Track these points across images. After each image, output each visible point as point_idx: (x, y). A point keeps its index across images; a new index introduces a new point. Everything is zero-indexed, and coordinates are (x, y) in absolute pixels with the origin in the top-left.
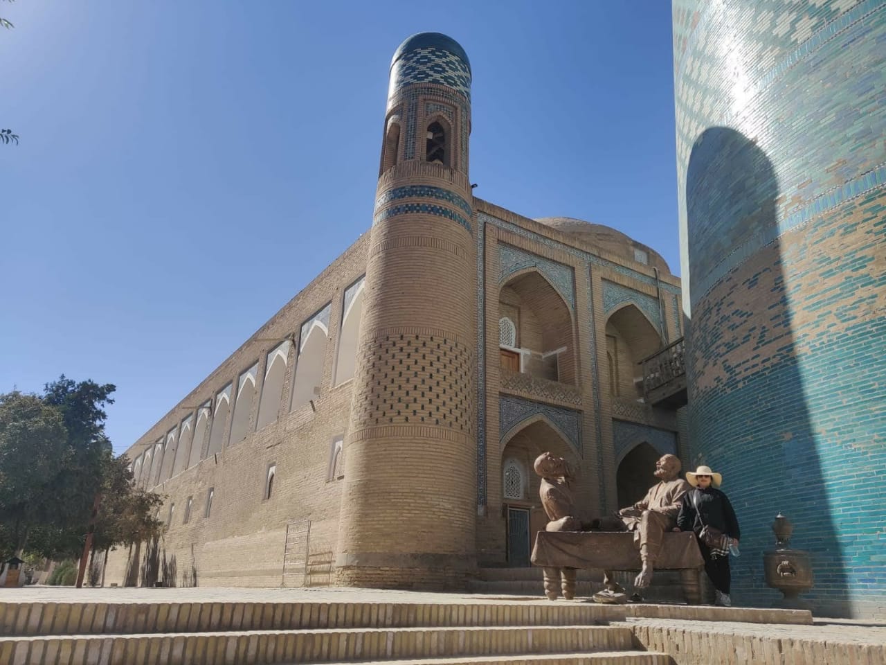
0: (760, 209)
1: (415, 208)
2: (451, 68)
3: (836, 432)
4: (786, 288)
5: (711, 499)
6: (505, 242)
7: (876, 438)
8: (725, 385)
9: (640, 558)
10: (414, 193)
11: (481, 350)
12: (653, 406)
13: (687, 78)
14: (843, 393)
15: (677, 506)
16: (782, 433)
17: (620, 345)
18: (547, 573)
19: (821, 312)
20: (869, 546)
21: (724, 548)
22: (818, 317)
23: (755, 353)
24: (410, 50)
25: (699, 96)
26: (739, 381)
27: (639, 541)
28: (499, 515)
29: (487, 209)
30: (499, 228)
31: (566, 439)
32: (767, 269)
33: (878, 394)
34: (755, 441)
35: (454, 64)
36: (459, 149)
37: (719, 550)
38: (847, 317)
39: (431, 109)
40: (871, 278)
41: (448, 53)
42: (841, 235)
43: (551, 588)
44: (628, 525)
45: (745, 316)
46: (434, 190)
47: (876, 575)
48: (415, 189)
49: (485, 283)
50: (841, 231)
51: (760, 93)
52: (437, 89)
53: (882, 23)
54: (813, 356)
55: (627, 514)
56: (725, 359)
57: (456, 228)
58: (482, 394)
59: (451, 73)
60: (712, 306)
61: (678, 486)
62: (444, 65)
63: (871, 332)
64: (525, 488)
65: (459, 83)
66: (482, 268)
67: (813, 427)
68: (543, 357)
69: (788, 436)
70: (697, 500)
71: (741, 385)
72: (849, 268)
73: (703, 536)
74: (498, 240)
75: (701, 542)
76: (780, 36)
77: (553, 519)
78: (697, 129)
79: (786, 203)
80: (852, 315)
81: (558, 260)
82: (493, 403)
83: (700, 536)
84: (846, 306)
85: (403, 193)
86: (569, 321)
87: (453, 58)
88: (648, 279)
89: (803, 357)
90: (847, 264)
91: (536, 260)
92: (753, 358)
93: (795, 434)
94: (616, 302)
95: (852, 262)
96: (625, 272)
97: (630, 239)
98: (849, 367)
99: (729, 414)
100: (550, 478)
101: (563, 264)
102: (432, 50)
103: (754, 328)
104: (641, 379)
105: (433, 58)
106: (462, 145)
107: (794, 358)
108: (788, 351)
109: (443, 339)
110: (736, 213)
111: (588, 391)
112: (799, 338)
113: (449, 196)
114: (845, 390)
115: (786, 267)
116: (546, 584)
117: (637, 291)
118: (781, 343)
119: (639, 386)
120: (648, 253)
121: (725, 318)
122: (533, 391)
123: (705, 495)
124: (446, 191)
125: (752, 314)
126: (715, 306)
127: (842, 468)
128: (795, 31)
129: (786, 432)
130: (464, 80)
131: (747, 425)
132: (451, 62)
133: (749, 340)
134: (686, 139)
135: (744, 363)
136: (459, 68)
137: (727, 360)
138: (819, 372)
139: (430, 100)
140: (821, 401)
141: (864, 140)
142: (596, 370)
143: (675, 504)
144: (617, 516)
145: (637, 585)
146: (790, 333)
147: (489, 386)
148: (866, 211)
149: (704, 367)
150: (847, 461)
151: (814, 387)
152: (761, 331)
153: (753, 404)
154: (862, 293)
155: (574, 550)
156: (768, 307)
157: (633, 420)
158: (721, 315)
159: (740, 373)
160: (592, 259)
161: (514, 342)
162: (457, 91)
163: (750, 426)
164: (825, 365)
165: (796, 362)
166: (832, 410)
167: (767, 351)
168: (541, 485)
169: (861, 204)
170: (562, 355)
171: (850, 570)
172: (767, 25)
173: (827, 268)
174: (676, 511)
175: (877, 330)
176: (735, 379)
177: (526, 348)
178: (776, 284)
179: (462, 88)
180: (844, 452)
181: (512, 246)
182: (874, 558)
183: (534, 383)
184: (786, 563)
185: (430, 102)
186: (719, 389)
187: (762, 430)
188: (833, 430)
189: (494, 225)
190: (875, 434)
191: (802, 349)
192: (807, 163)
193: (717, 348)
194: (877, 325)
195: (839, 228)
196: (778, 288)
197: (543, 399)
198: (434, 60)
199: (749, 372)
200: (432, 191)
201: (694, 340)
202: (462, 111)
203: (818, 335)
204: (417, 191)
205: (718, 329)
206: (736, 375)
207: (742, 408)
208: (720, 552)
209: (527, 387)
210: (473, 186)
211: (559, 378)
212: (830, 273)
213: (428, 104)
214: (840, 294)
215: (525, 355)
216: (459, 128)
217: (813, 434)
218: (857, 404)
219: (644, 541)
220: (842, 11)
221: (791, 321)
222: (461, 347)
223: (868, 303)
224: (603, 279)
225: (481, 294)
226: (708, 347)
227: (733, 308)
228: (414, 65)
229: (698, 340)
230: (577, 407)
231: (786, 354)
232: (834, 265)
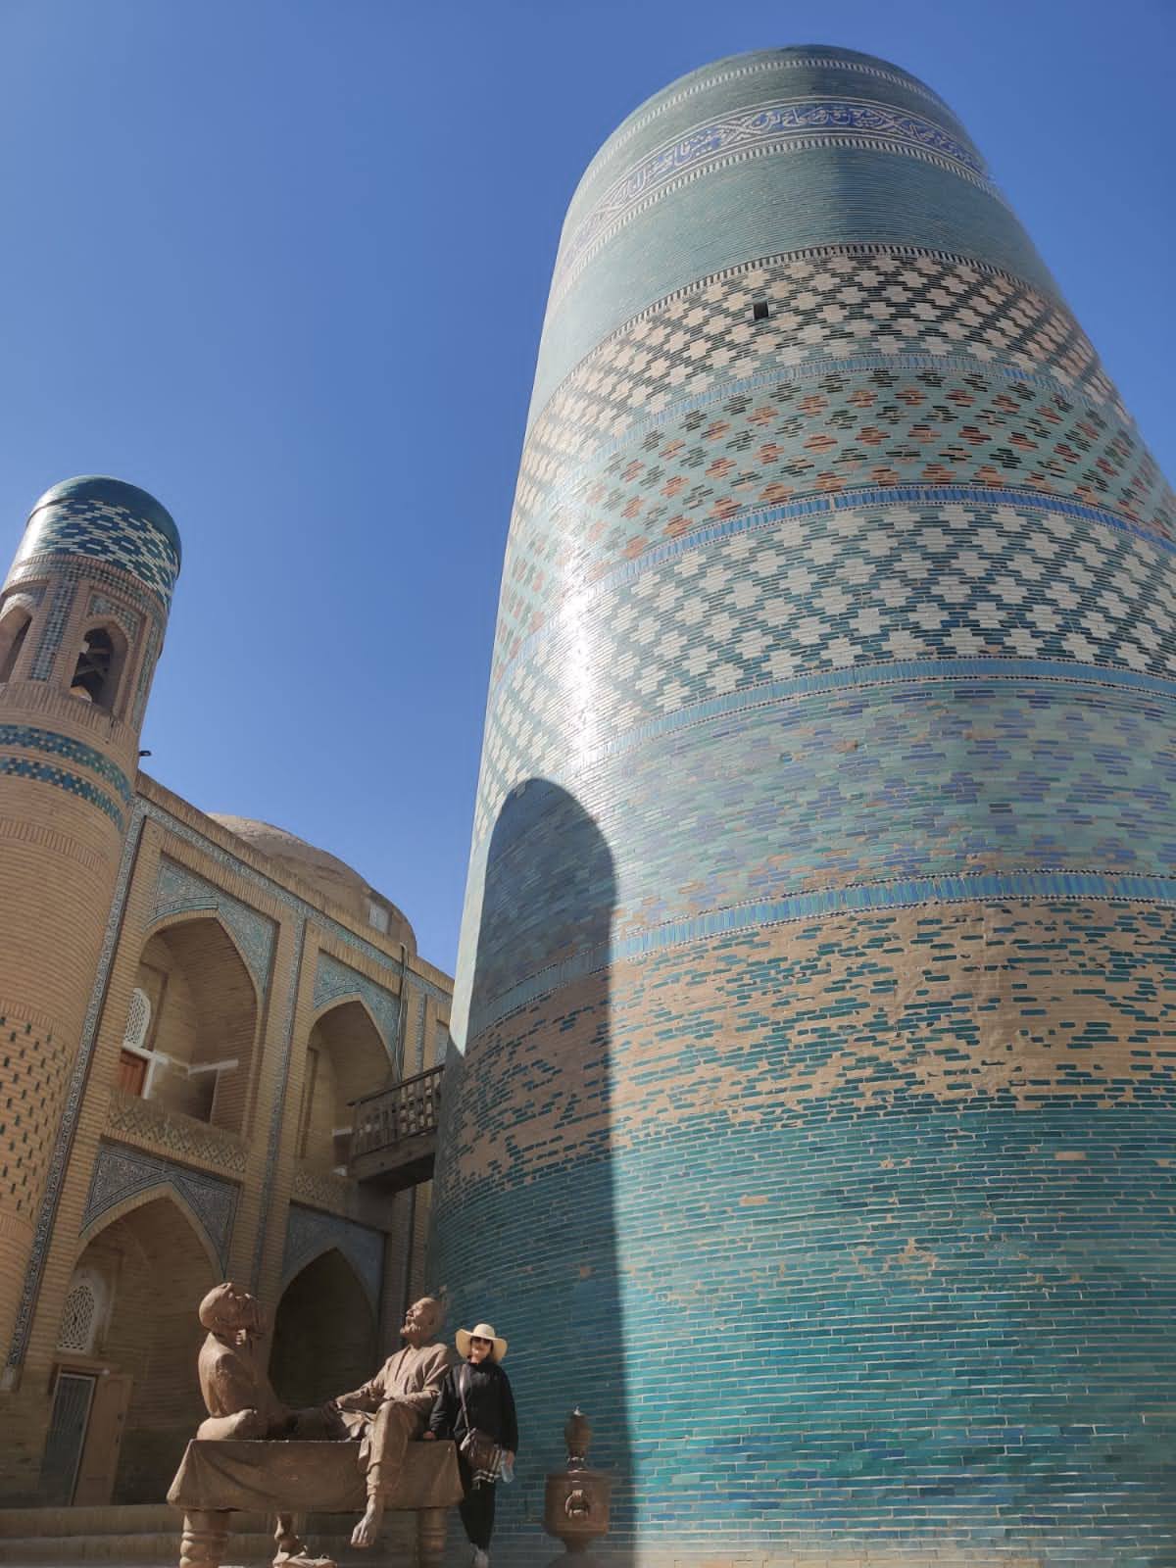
0: (589, 918)
1: (29, 769)
2: (149, 551)
3: (650, 1273)
4: (610, 1042)
5: (486, 1382)
6: (172, 858)
7: (699, 1287)
8: (503, 1177)
9: (365, 1490)
10: (35, 742)
11: (86, 1048)
12: (360, 1183)
13: (513, 695)
14: (665, 1214)
15: (432, 1392)
16: (576, 1266)
17: (323, 1066)
18: (191, 1522)
19: (651, 1088)
20: (672, 1461)
21: (493, 1468)
22: (648, 1094)
23: (557, 1133)
24: (81, 497)
25: (527, 727)
26: (526, 1174)
27: (367, 1458)
28: (43, 1389)
29: (155, 794)
30: (167, 831)
31: (203, 1237)
32: (591, 1008)
33: (707, 1221)
34: (537, 1275)
35: (156, 546)
36: (134, 688)
37: (486, 1473)
38: (682, 1103)
39: (99, 607)
40: (716, 1053)
41: (150, 526)
42: (687, 984)
43: (194, 1552)
44: (350, 1427)
45: (551, 1072)
46: (74, 746)
47: (675, 1507)
48: (36, 735)
49: (121, 924)
50: (688, 978)
51: (610, 758)
52: (119, 578)
53: (759, 725)
54: (634, 1151)
55: (349, 1407)
56: (510, 1134)
57: (100, 820)
58: (68, 1138)
59: (147, 558)
60: (503, 1044)
61: (436, 1355)
62: (139, 543)
63: (708, 1130)
64: (100, 1330)
65: (158, 578)
66: (122, 896)
67: (619, 1262)
68: (190, 1072)
69: (585, 1272)
70: (466, 1382)
71: (528, 1180)
72: (692, 1033)
73: (466, 1447)
74: (162, 852)
75: (462, 1457)
76: (643, 693)
77: (218, 1413)
78: (517, 773)
79: (625, 919)
80: (688, 1102)
81: (256, 906)
82: (84, 1156)
83: (462, 1447)
84: (683, 1086)
85: (11, 738)
86: (253, 1015)
87: (158, 537)
88: (390, 963)
89: (621, 1152)
90: (690, 1027)
91: (219, 899)
92: (552, 1141)
93: (594, 1270)
94: (333, 993)
95: (698, 1025)
96: (355, 944)
97: (368, 887)
98: (677, 1176)
99: (503, 1225)
100: (225, 1333)
101: (264, 914)
102: (124, 513)
103: (560, 1094)
104: (348, 1130)
105: (123, 524)
106: (140, 681)
107: (608, 1151)
108: (602, 1139)
109: (25, 1024)
110: (557, 913)
111: (260, 1148)
112: (618, 1121)
113: (97, 760)
114: (668, 1210)
115: (615, 1011)
116: (185, 1544)
117: (370, 980)
118: (593, 1125)
119: (342, 1143)
120: (391, 914)
121: (519, 1069)
122: (165, 1139)
123: (479, 1375)
124: (96, 753)
125: (560, 1071)
126: (508, 1045)
127: (650, 1330)
128: (663, 694)
129: (583, 1265)
130: (167, 576)
131: (529, 1247)
132: (152, 542)
133: (550, 1111)
134: (500, 779)
135: (538, 1145)
136: (164, 555)
137: (513, 1136)
138: (638, 1177)
139: (101, 591)
140: (635, 1223)
141: (726, 865)
142: (280, 1111)
143: (428, 1388)
144: (333, 1410)
145: (356, 1542)
146: (607, 1111)
147: (84, 1121)
148: (719, 959)
149: (474, 1140)
150: (658, 1320)
151: (627, 1201)
152: (570, 1100)
153: (542, 1213)
154: (704, 1071)
155: (252, 1476)
156: (583, 1065)
157: (324, 1206)
158: (515, 1062)
159: (530, 1161)
160: (311, 914)
161: (143, 1035)
162: (153, 590)
163: (534, 1249)
164: (648, 1168)
165: (609, 1157)
166: (648, 1238)
167: (574, 1133)
168: (205, 1345)
169: (714, 948)
170: (228, 1075)
171: (643, 1500)
172: (630, 673)
173: (667, 1026)
174: (429, 1403)
175: (716, 1128)
176: (522, 1170)
177: (164, 1051)
178: (600, 1033)
179: (161, 588)
180: (657, 1304)
181: (184, 867)
182: (677, 1480)
183: (170, 1124)
184: (578, 1493)
185: (100, 594)
186: (493, 1181)
187: (550, 1257)
188: (647, 1269)
189: (160, 824)
190: (699, 1281)
191: (620, 1139)
192: (657, 873)
193: (500, 1114)
194: (717, 1121)
195: (686, 973)
196: (600, 1039)
197: (179, 1156)
198: (123, 530)
199: (543, 1162)
200: (69, 748)
201: (464, 1092)
202: (153, 623)
203: (644, 1122)
204: (39, 739)
205: (507, 1083)
206: (523, 1163)
207: (525, 1218)
208: (487, 1477)
209: (156, 1129)
210: (142, 754)
211: (212, 1118)
212: (668, 1035)
213: (95, 597)
214: (678, 1068)
215: (158, 1065)
216: (142, 651)
217: (621, 1272)
218: (680, 1233)
219: (375, 1459)
220: (718, 692)
221: (611, 1094)
222: (56, 1044)
223: (710, 1088)
224: (322, 951)
225: (110, 942)
226: (486, 1108)
227: (535, 1056)
228: (85, 524)
229: (470, 1093)
230: (234, 1175)
231: (598, 1143)
232: (674, 1024)
